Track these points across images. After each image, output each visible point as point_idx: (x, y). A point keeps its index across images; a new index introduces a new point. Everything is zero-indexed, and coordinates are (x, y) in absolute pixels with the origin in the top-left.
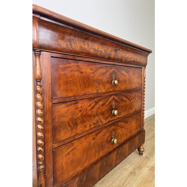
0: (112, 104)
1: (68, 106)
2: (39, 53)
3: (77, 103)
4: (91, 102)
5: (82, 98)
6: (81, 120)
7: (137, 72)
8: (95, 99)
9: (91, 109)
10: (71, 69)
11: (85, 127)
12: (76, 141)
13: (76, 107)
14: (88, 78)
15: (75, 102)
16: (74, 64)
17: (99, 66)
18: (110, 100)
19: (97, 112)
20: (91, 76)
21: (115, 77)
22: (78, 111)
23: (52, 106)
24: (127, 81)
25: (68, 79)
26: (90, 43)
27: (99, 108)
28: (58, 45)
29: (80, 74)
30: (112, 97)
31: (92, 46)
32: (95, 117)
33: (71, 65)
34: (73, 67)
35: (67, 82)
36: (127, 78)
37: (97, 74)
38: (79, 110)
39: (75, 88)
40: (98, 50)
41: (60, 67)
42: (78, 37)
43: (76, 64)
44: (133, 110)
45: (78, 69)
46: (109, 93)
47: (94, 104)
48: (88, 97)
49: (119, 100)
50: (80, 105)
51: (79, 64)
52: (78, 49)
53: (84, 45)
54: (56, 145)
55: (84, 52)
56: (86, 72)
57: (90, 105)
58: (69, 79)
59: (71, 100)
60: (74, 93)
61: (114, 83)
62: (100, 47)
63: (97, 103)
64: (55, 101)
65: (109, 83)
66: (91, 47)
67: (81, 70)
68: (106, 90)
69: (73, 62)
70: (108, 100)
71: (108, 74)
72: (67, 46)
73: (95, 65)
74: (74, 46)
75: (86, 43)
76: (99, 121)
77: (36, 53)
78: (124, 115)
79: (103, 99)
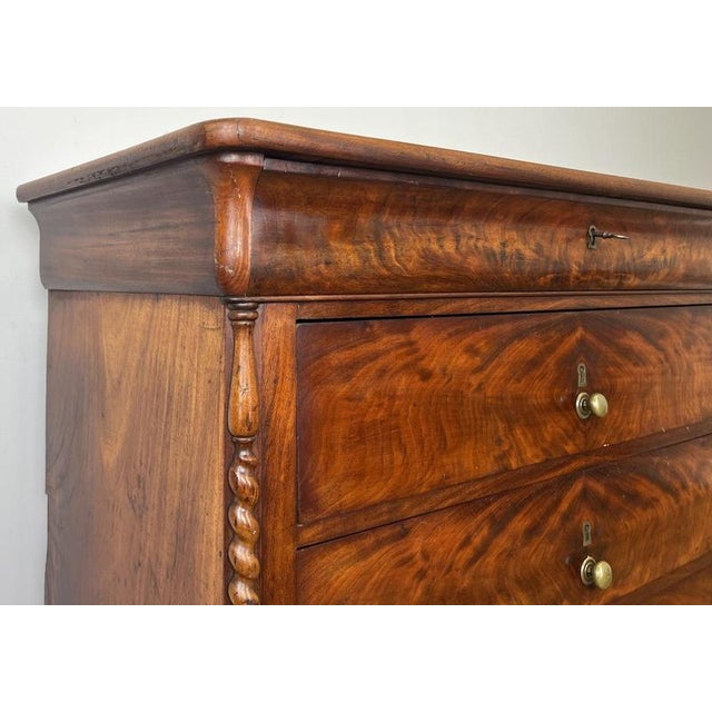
0: (580, 522)
1: (364, 554)
2: (251, 315)
3: (404, 534)
4: (473, 524)
5: (426, 507)
7: (704, 330)
8: (489, 504)
9: (471, 562)
10: (380, 362)
13: (401, 556)
14: (458, 395)
15: (398, 528)
16: (394, 337)
17: (507, 328)
18: (564, 506)
19: (500, 573)
20: (470, 385)
21: (588, 375)
22: (412, 575)
23: (297, 559)
24: (652, 385)
25: (364, 415)
26: (467, 228)
27: (510, 555)
28: (327, 263)
29: (418, 384)
30: (578, 487)
31: (478, 239)
33: (380, 345)
34: (387, 352)
35: (361, 432)
36: (651, 369)
37: (500, 372)
38: (414, 570)
39: (398, 457)
40: (503, 254)
41: (334, 362)
42: (414, 210)
43: (402, 338)
44: (692, 549)
45: (409, 358)
46: (560, 466)
47: (485, 531)
48: (457, 499)
49: (615, 500)
50: (417, 544)
51: (414, 335)
52: (410, 266)
53: (439, 240)
55: (440, 273)
56: (444, 370)
57: (466, 542)
58: (368, 419)
59: (378, 521)
60: (391, 482)
61: (588, 407)
62: (514, 235)
63: (498, 525)
64: (308, 535)
65: (558, 409)
66: (472, 242)
67: (423, 363)
68: (545, 451)
69: (390, 332)
70: (558, 503)
71: (551, 361)
72: (366, 260)
73: (487, 326)
74: (393, 255)
75: (447, 231)
77: (241, 314)
78: (647, 578)
79: (530, 498)
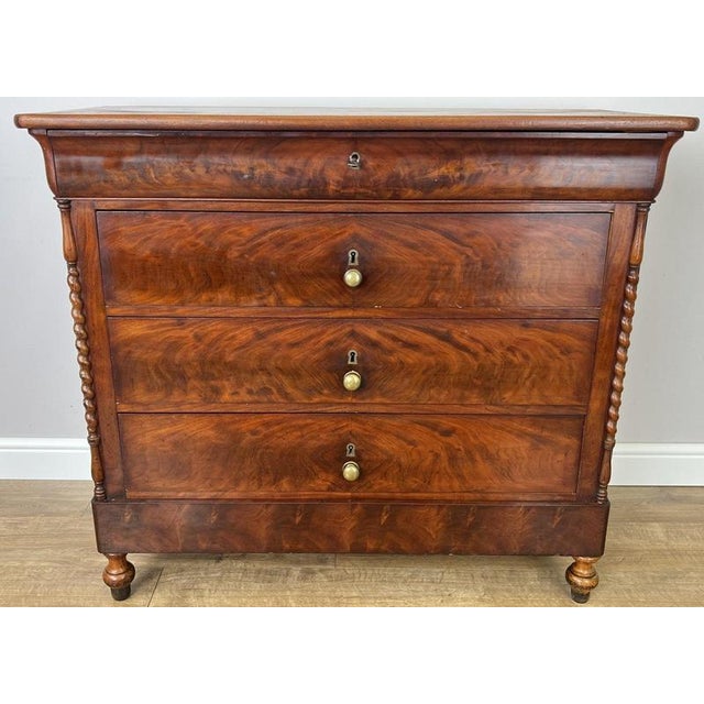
0: (345, 349)
3: (182, 324)
6: (199, 369)
8: (252, 322)
11: (216, 391)
12: (184, 416)
15: (176, 321)
19: (263, 360)
21: (361, 258)
23: (106, 320)
26: (216, 160)
32: (253, 372)
40: (251, 175)
43: (174, 223)
46: (326, 313)
47: (250, 335)
48: (223, 314)
49: (388, 343)
51: (182, 222)
52: (168, 182)
53: (190, 167)
54: (124, 406)
56: (210, 243)
62: (263, 162)
65: (322, 276)
66: (221, 168)
74: (153, 176)
76: (274, 390)
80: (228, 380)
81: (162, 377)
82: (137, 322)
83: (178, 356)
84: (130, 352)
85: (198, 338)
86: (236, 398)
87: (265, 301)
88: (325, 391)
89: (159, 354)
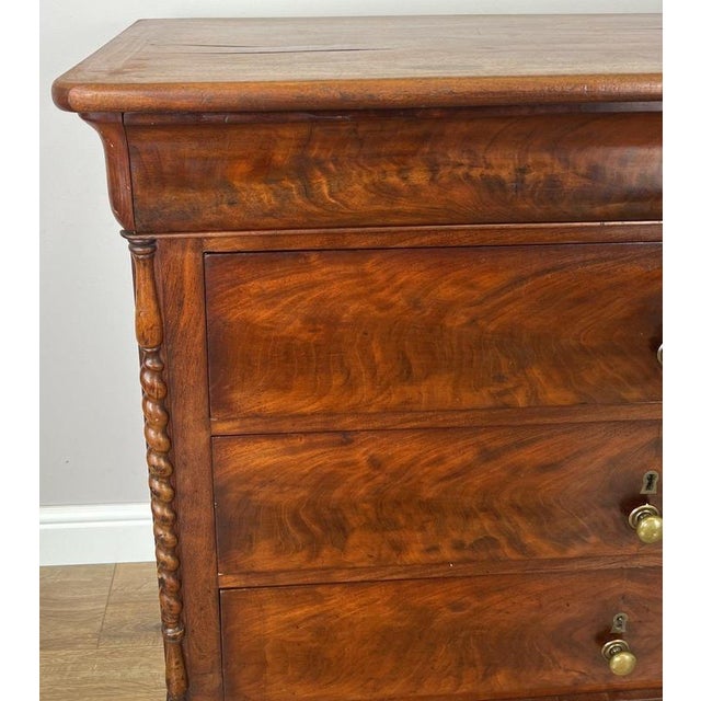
1: (293, 451)
5: (377, 425)
6: (371, 515)
11: (398, 548)
12: (338, 589)
14: (436, 328)
15: (339, 437)
16: (339, 268)
19: (487, 494)
23: (211, 443)
26: (453, 155)
28: (231, 203)
31: (472, 167)
32: (468, 515)
33: (317, 276)
35: (287, 352)
39: (338, 379)
40: (519, 183)
41: (254, 290)
43: (352, 269)
47: (469, 456)
48: (427, 423)
51: (368, 267)
52: (353, 202)
53: (400, 171)
54: (231, 578)
55: (402, 207)
56: (415, 302)
57: (438, 461)
60: (325, 399)
63: (491, 454)
64: (222, 428)
65: (618, 352)
67: (381, 295)
74: (326, 191)
75: (415, 161)
76: (503, 541)
80: (422, 528)
81: (305, 530)
82: (266, 444)
83: (337, 494)
84: (249, 493)
85: (375, 464)
86: (433, 557)
87: (507, 399)
88: (593, 539)
89: (303, 493)
